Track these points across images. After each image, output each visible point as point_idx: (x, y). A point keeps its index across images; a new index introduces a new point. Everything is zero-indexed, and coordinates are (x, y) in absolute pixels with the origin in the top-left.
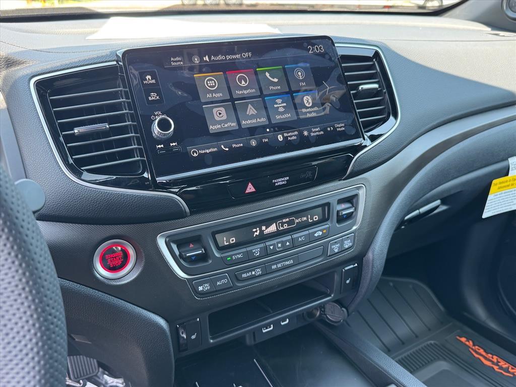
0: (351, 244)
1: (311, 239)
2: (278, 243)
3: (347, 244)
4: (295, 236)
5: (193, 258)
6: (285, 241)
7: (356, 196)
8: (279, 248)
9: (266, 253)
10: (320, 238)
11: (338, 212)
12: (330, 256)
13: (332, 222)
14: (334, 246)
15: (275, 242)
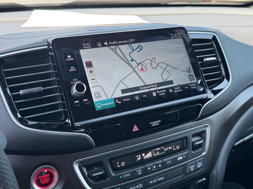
0: (202, 165)
1: (175, 162)
2: (154, 165)
3: (199, 165)
4: (165, 160)
5: (97, 177)
6: (158, 163)
7: (204, 132)
8: (154, 169)
9: (145, 172)
10: (181, 161)
11: (193, 143)
12: (188, 173)
13: (189, 150)
14: (191, 167)
15: (151, 164)
